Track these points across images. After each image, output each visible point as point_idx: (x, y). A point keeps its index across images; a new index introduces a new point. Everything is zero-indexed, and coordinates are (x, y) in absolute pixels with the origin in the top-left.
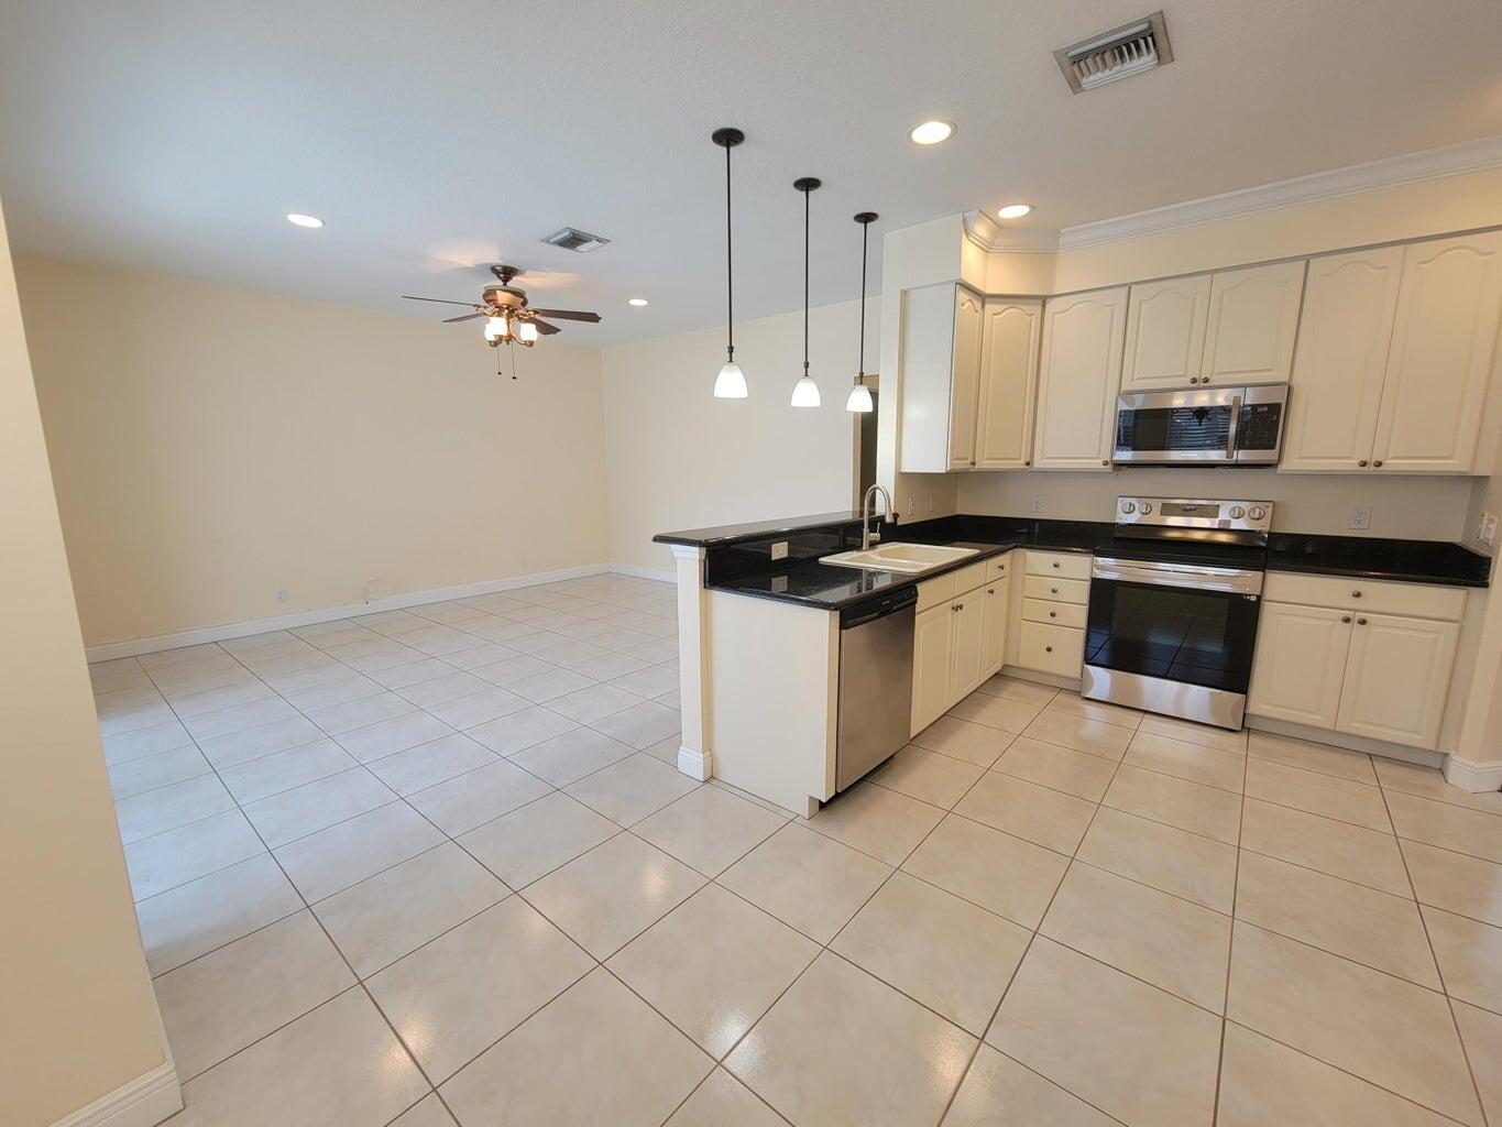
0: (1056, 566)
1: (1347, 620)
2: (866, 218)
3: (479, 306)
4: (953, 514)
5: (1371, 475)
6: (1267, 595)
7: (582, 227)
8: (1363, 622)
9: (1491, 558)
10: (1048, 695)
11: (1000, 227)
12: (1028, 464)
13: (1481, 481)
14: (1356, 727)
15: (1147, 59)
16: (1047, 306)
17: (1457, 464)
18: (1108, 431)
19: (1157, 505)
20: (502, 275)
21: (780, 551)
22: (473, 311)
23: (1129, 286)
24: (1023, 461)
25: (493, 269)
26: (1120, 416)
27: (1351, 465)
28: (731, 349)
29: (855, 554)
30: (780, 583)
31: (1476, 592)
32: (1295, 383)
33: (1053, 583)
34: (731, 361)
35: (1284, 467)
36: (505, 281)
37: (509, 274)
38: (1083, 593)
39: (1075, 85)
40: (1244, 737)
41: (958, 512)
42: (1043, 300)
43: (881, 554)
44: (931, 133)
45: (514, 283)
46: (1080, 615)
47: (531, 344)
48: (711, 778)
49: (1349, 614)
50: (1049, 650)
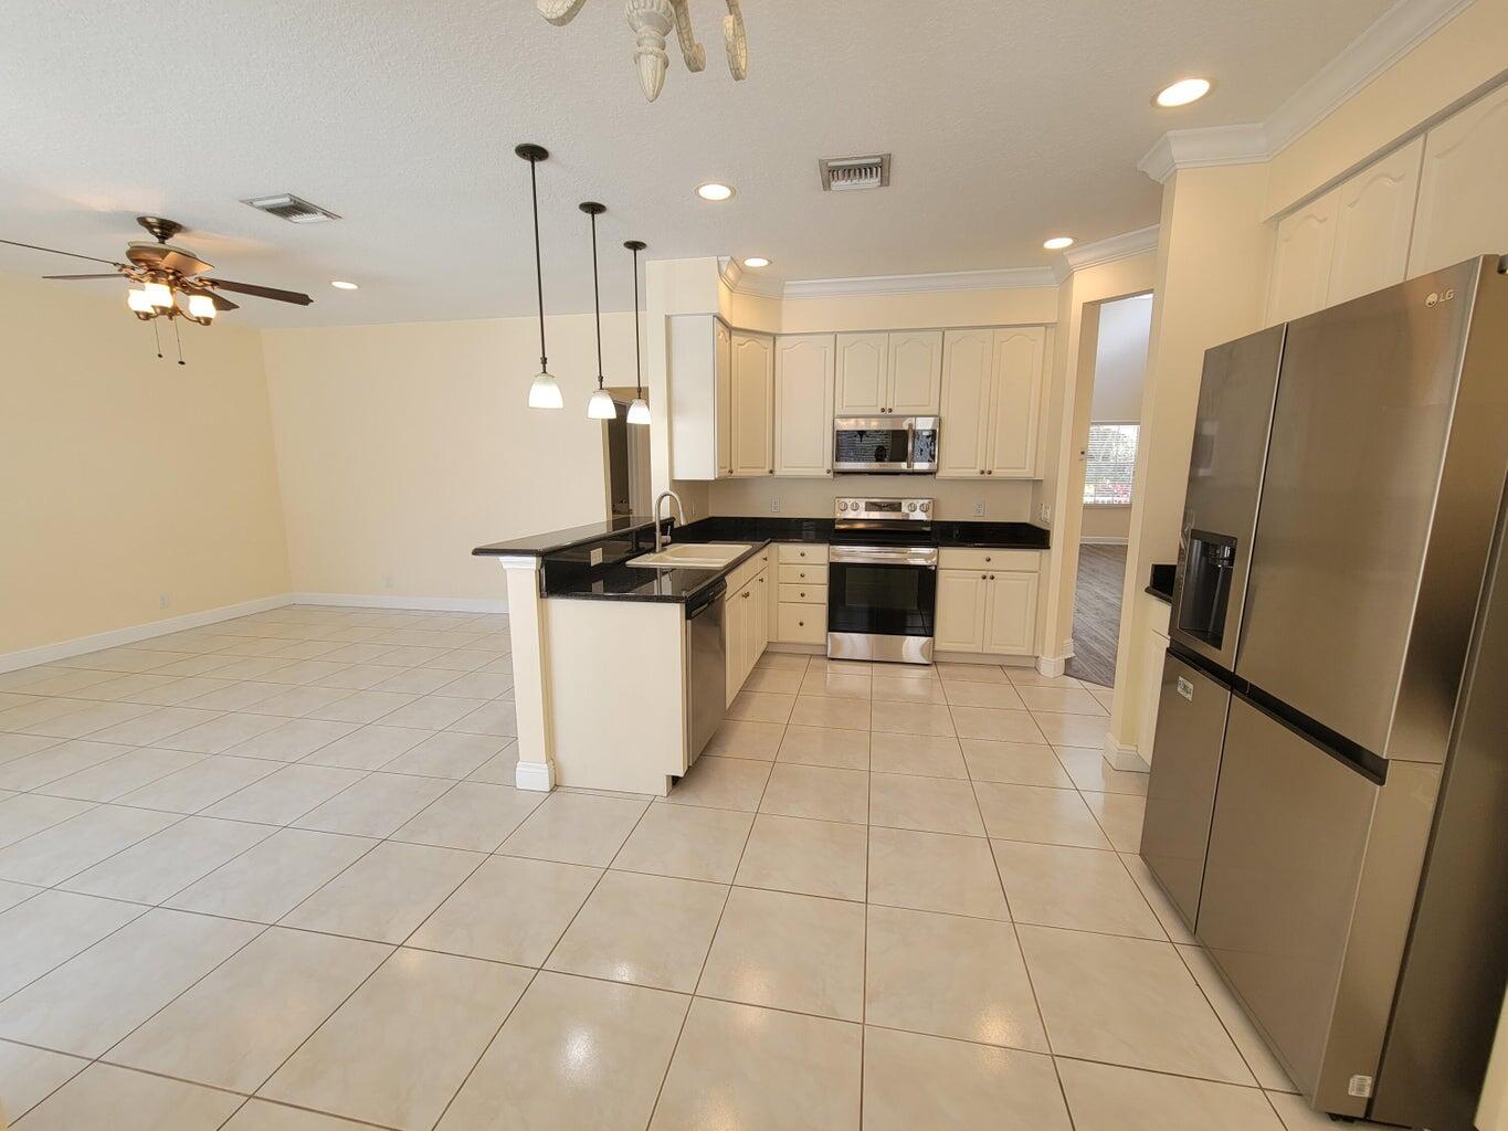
0: (802, 555)
1: (984, 578)
2: (635, 246)
3: (124, 266)
4: (706, 517)
5: (986, 479)
6: (940, 566)
7: (307, 197)
8: (992, 578)
9: (1048, 532)
10: (806, 660)
11: (743, 272)
12: (771, 472)
13: (1037, 483)
14: (996, 649)
15: (874, 181)
16: (777, 343)
17: (1027, 473)
18: (828, 446)
19: (862, 505)
20: (157, 230)
21: (596, 557)
22: (115, 270)
23: (835, 334)
24: (767, 470)
25: (143, 221)
26: (838, 435)
27: (975, 473)
28: (544, 361)
29: (652, 556)
30: (598, 587)
31: (1044, 551)
32: (943, 415)
33: (802, 569)
34: (545, 372)
35: (940, 475)
36: (163, 237)
37: (169, 230)
38: (822, 575)
39: (827, 185)
40: (933, 668)
41: (711, 515)
42: (774, 337)
43: (673, 555)
44: (715, 192)
45: (176, 241)
46: (822, 593)
47: (208, 321)
48: (555, 787)
49: (984, 573)
50: (801, 624)
